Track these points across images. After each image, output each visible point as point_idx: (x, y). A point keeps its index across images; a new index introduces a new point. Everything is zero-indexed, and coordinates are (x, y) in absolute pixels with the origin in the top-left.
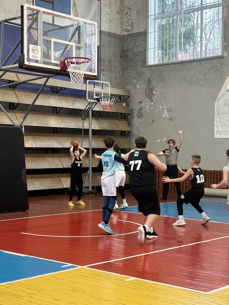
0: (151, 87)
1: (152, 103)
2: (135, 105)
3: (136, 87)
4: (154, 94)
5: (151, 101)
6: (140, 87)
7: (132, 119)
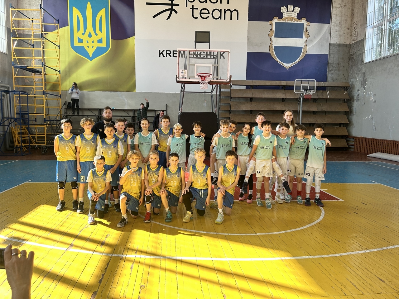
0: (365, 79)
1: (365, 91)
2: (355, 93)
3: (356, 79)
4: (366, 84)
5: (364, 89)
6: (359, 80)
7: (353, 102)
